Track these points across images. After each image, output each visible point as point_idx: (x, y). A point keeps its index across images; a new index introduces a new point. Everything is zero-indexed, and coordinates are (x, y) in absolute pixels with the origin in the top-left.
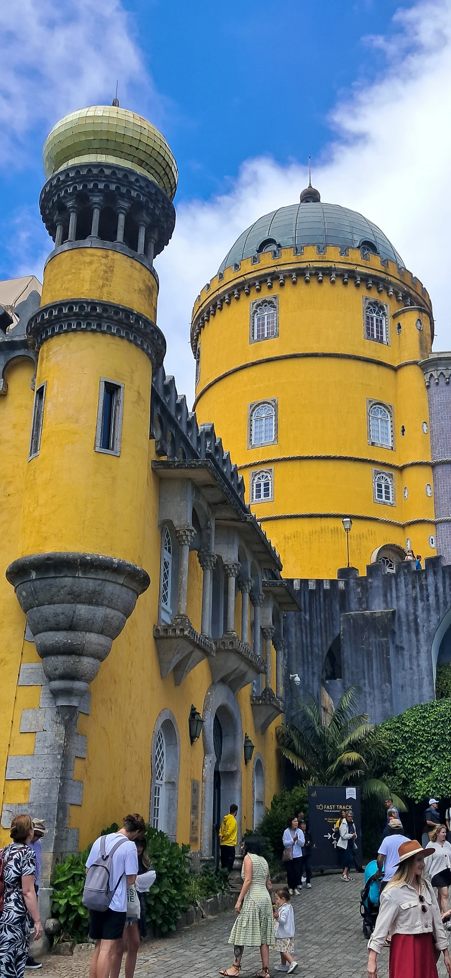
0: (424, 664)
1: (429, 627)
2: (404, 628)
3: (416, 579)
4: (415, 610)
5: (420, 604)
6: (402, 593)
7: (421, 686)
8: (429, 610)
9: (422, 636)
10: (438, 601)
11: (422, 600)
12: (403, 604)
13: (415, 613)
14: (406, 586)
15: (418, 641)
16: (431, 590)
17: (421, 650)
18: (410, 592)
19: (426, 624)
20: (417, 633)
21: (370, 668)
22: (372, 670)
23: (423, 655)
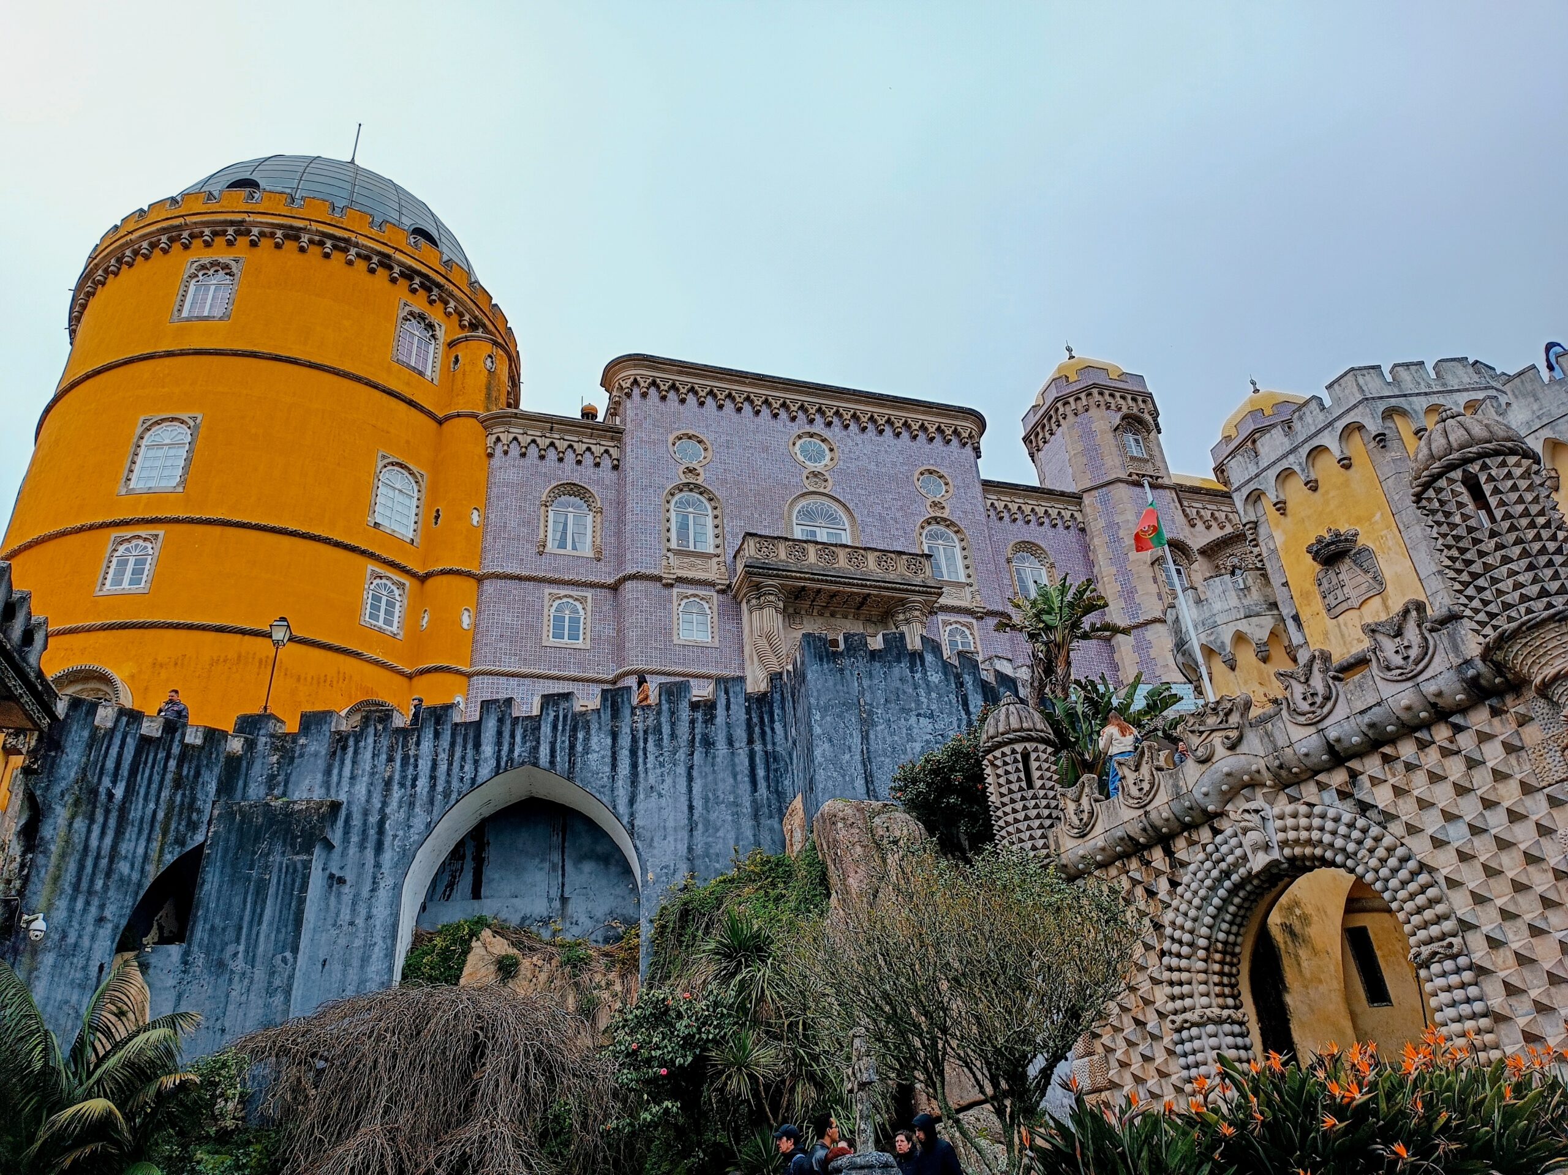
0: (381, 912)
1: (406, 837)
2: (355, 839)
3: (397, 743)
4: (384, 804)
5: (396, 793)
6: (363, 770)
7: (365, 960)
8: (412, 805)
9: (387, 857)
10: (433, 787)
11: (402, 785)
12: (361, 789)
13: (382, 810)
14: (374, 756)
15: (378, 865)
16: (424, 766)
17: (382, 885)
18: (380, 768)
19: (401, 833)
20: (379, 848)
21: (256, 919)
22: (260, 923)
23: (383, 894)
